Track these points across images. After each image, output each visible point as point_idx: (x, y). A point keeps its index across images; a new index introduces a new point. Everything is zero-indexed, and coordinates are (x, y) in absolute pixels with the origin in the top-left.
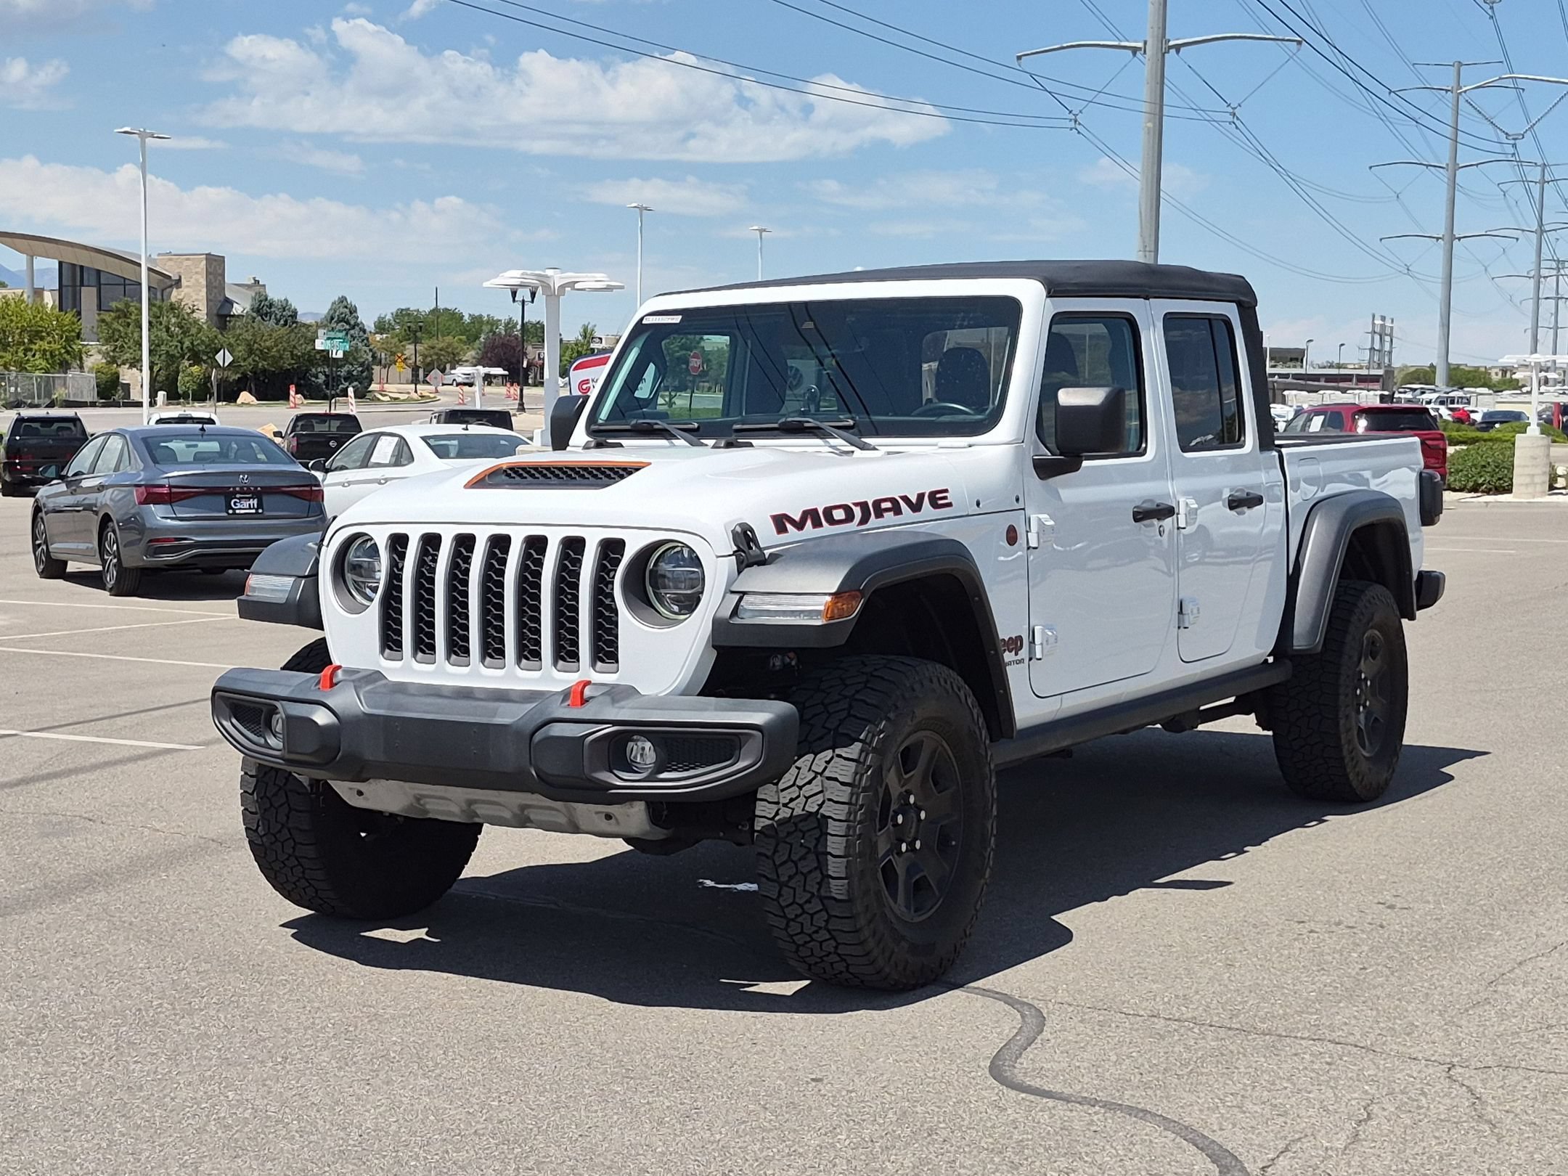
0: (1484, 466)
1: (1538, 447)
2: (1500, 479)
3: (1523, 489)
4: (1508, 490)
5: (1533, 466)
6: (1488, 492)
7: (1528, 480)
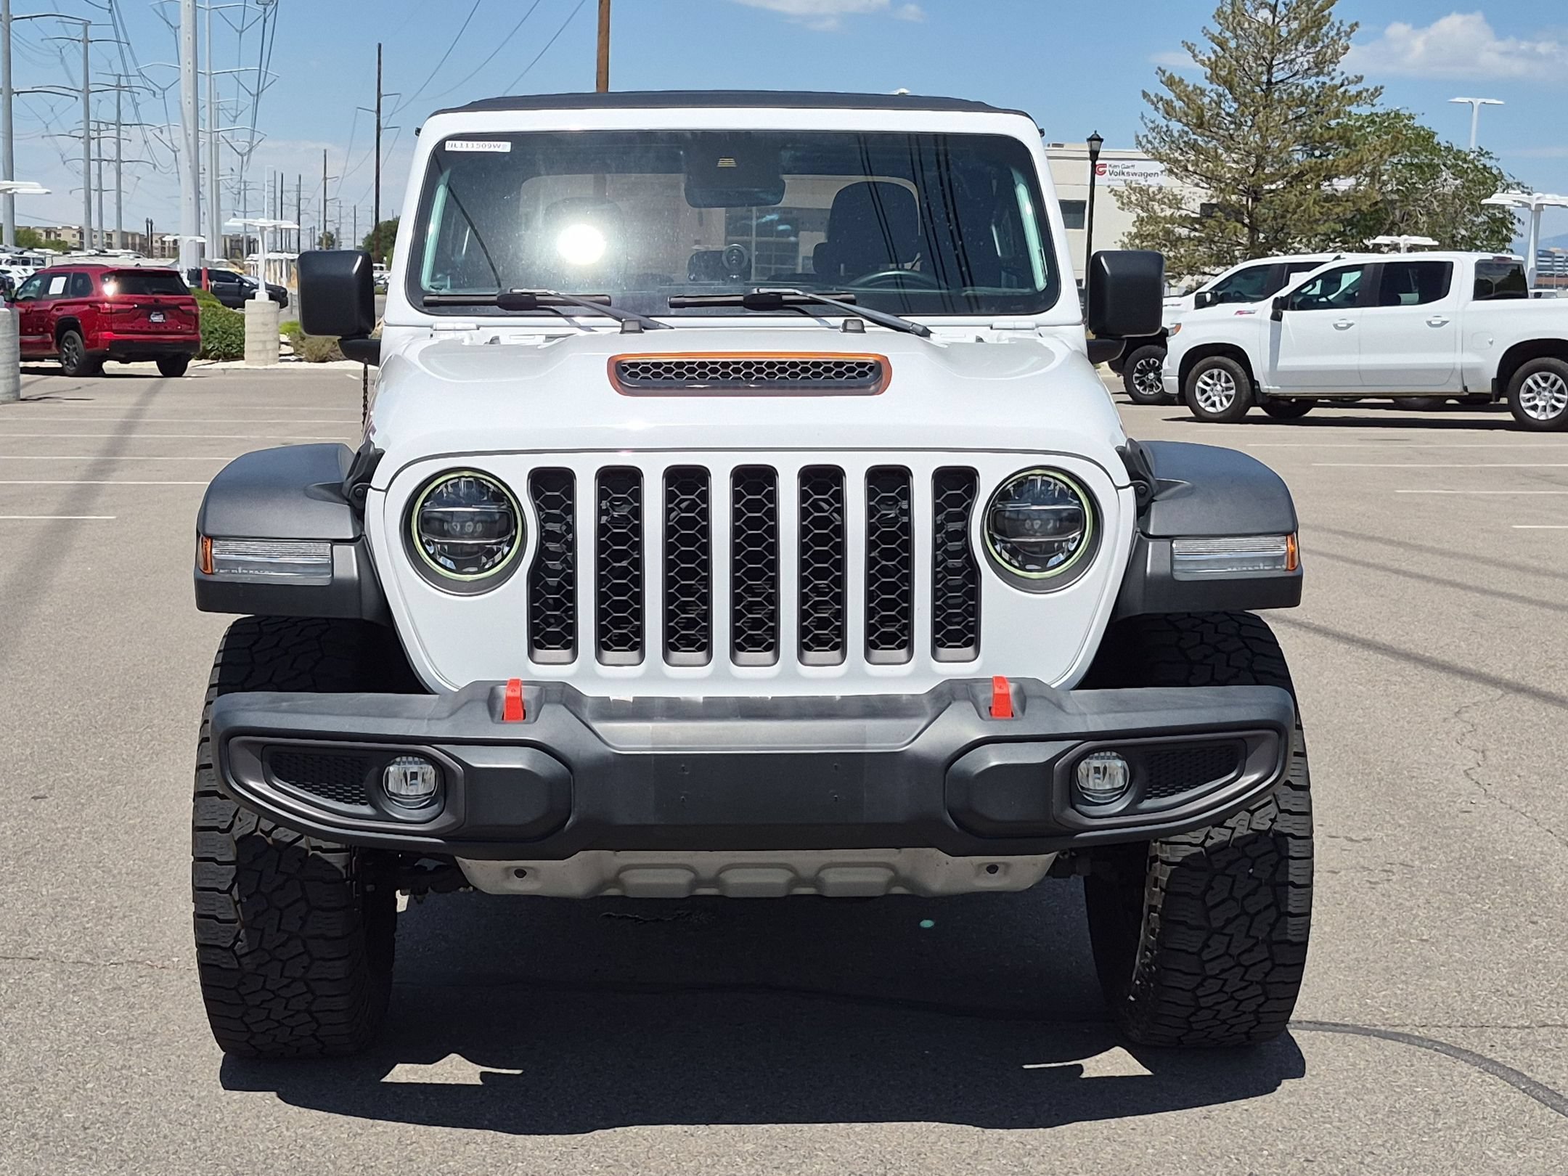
0: (212, 332)
1: (268, 313)
2: (228, 345)
3: (256, 356)
4: (239, 356)
5: (264, 332)
6: (217, 358)
7: (260, 347)
